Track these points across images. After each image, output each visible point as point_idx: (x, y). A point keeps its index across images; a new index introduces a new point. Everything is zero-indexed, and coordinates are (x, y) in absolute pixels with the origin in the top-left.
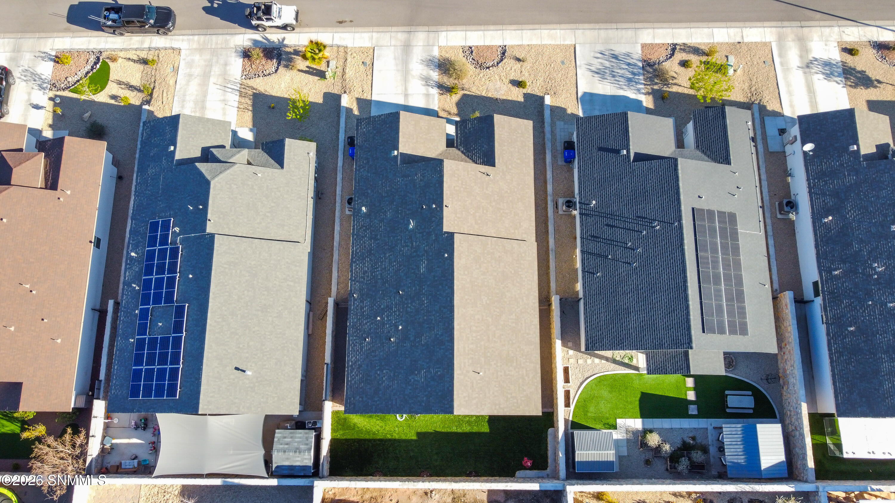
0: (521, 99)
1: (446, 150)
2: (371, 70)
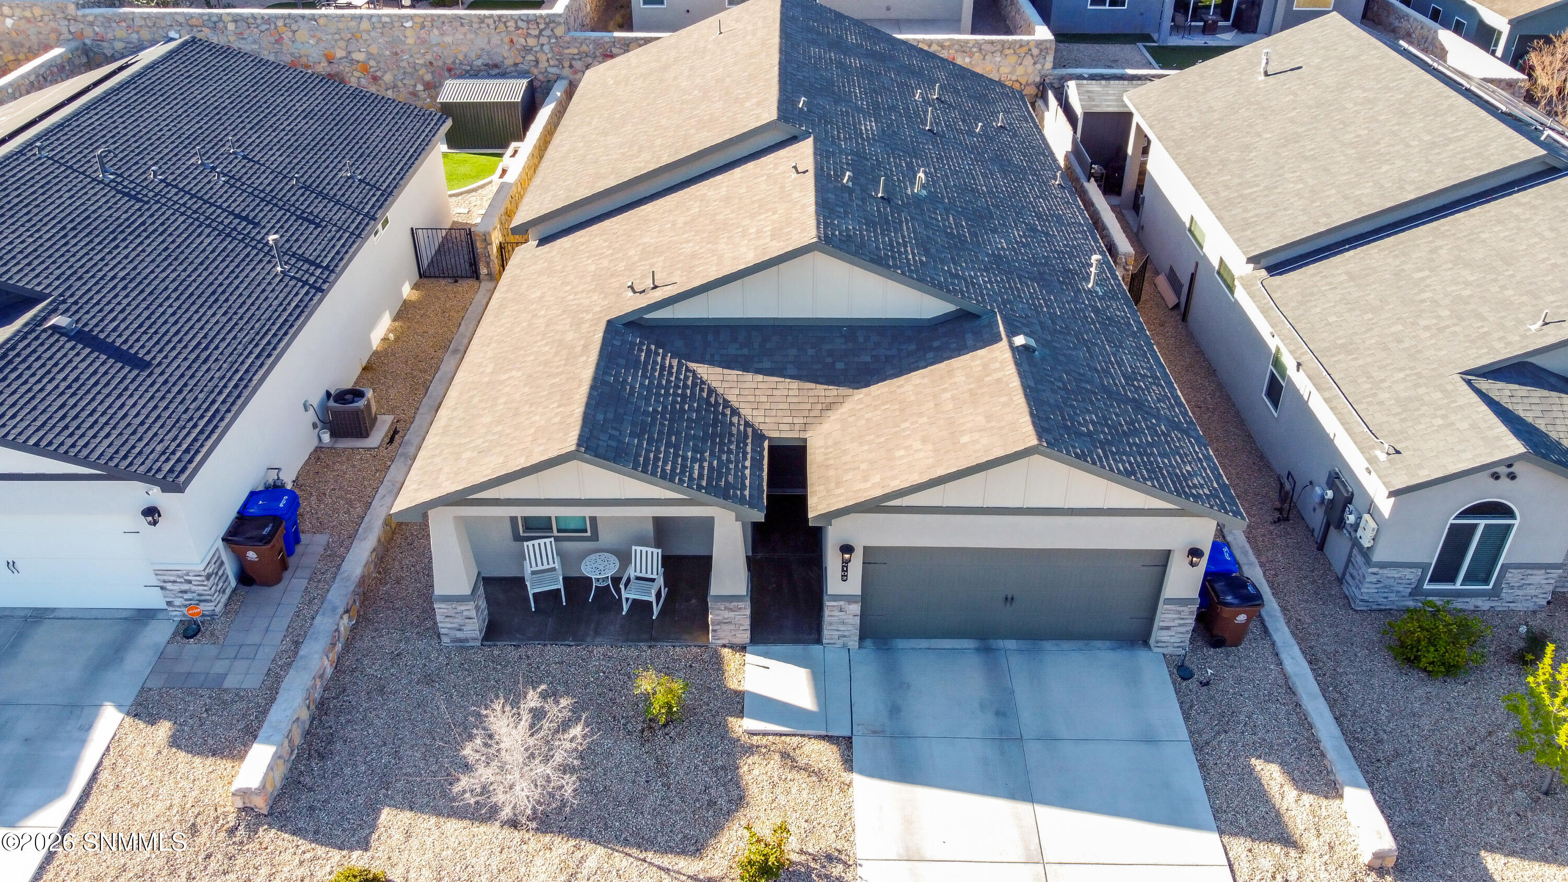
0: (391, 820)
1: (805, 427)
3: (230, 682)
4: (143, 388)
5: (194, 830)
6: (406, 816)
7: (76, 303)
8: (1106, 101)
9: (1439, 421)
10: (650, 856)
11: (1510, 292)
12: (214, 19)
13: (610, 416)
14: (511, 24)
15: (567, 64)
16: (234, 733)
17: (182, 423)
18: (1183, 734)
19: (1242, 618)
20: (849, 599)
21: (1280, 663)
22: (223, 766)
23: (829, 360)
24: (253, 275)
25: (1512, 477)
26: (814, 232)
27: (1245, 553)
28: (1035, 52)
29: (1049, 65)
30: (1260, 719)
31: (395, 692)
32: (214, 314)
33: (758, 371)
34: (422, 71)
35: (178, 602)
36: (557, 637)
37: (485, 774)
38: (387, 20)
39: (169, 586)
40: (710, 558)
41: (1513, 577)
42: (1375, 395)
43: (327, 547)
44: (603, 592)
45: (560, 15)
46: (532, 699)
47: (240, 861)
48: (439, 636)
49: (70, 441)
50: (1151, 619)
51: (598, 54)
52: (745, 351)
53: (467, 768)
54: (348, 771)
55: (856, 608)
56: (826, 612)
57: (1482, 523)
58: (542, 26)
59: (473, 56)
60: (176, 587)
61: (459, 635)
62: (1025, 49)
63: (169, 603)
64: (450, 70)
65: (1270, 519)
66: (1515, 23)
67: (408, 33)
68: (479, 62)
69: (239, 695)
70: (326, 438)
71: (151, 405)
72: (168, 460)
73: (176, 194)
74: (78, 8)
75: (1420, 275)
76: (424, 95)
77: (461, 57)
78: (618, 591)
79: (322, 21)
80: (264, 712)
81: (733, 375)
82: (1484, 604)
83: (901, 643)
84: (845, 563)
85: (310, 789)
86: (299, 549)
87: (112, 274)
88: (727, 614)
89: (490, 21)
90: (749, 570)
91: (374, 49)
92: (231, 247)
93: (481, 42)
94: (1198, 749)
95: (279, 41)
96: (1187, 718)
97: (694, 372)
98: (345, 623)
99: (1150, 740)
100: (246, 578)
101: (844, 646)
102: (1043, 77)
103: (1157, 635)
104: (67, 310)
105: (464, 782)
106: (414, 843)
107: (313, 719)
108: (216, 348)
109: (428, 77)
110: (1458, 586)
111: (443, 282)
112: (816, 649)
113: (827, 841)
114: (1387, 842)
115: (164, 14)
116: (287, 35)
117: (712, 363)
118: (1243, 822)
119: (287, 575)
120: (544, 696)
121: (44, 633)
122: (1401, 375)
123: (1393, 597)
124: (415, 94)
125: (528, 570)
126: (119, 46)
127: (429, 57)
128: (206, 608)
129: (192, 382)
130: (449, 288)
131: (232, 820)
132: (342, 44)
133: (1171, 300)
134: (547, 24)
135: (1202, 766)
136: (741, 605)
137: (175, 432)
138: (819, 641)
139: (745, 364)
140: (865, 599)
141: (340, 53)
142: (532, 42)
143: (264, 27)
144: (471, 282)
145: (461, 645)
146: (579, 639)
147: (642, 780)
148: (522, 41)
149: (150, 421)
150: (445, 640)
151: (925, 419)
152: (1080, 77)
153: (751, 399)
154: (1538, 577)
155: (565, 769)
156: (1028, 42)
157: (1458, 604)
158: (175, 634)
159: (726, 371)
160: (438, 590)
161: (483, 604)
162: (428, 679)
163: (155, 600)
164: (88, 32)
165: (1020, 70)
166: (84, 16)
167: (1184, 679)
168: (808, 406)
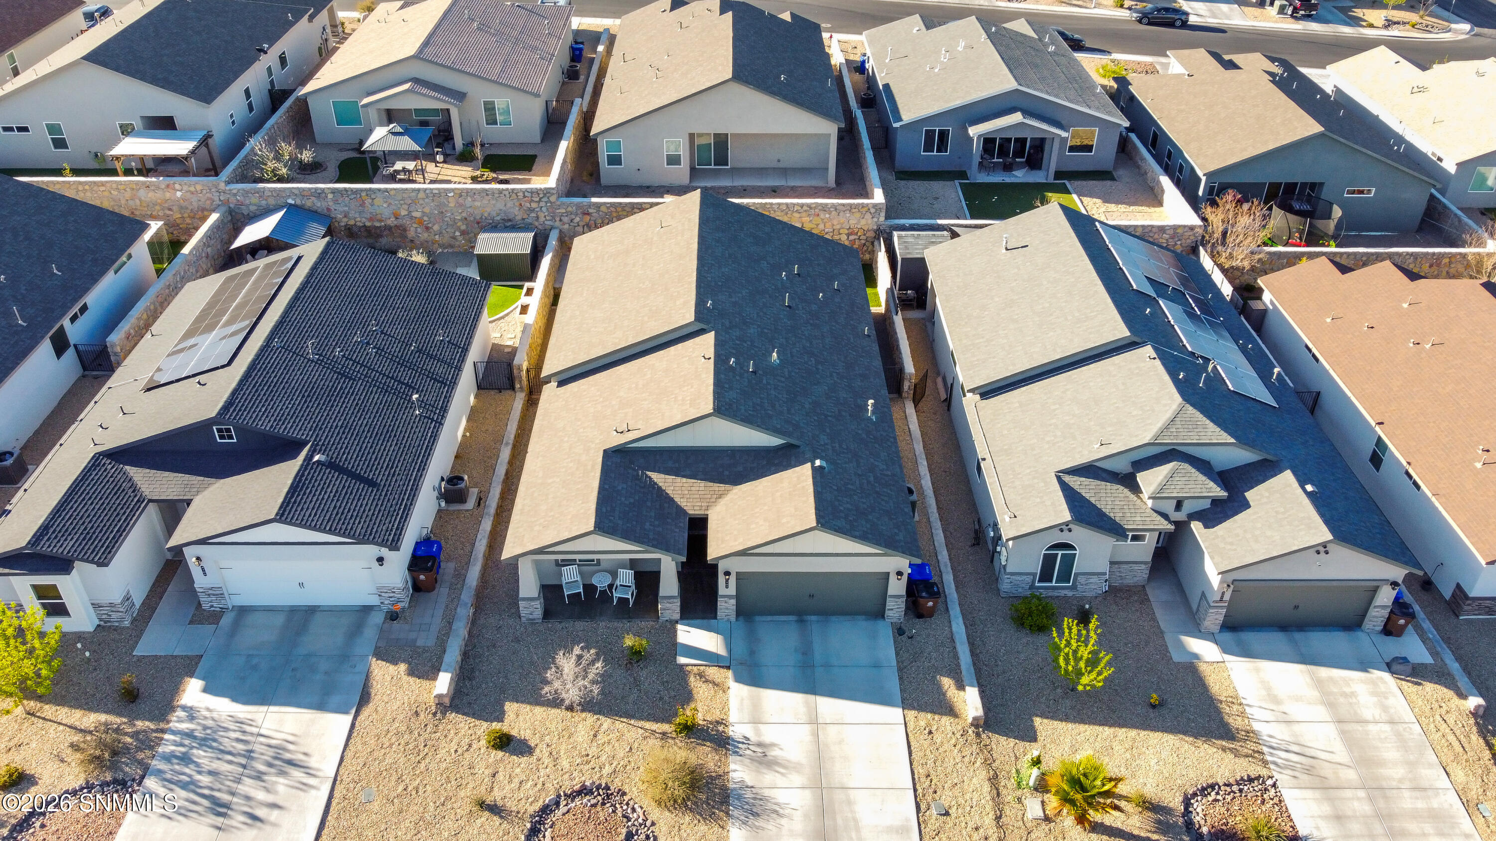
0: (511, 708)
1: (707, 507)
2: (920, 791)
3: (419, 643)
4: (368, 494)
5: (417, 714)
6: (515, 705)
7: (323, 445)
8: (916, 249)
9: (1038, 500)
10: (632, 722)
11: (1092, 423)
12: (319, 191)
13: (609, 509)
14: (521, 194)
15: (558, 219)
16: (427, 668)
17: (391, 513)
18: (894, 663)
19: (930, 604)
20: (730, 597)
21: (950, 627)
22: (426, 683)
23: (721, 470)
24: (404, 417)
25: (1070, 530)
26: (711, 406)
27: (946, 566)
28: (873, 210)
29: (882, 219)
30: (934, 655)
31: (501, 646)
32: (391, 446)
33: (684, 476)
34: (459, 224)
35: (386, 602)
36: (580, 617)
37: (557, 684)
38: (437, 192)
39: (383, 594)
40: (659, 572)
41: (1081, 579)
42: (1013, 482)
43: (455, 570)
44: (603, 592)
45: (553, 189)
46: (577, 650)
47: (441, 727)
48: (520, 617)
49: (344, 527)
50: (884, 604)
51: (579, 212)
52: (677, 465)
53: (547, 682)
54: (484, 686)
55: (733, 602)
56: (719, 604)
57: (1060, 553)
58: (541, 196)
59: (494, 214)
60: (387, 595)
61: (531, 617)
62: (866, 209)
63: (382, 603)
64: (478, 223)
65: (969, 544)
66: (1208, 175)
67: (450, 200)
68: (498, 218)
69: (425, 650)
70: (443, 504)
71: (375, 503)
72: (390, 534)
73: (353, 365)
74: (226, 185)
75: (1053, 407)
76: (460, 238)
77: (486, 215)
78: (612, 593)
79: (392, 193)
80: (440, 660)
81: (670, 478)
82: (1070, 593)
83: (758, 618)
84: (727, 581)
85: (467, 695)
86: (441, 571)
87: (335, 424)
88: (668, 605)
89: (507, 193)
90: (679, 581)
91: (427, 210)
92: (389, 399)
93: (500, 205)
94: (900, 670)
95: (363, 204)
96: (897, 654)
97: (650, 477)
98: (472, 611)
99: (877, 666)
100: (417, 587)
101: (728, 620)
102: (879, 226)
103: (888, 613)
104: (320, 450)
105: (547, 689)
106: (521, 718)
107: (462, 660)
108: (397, 467)
109: (463, 227)
110: (1054, 584)
111: (492, 392)
112: (713, 621)
113: (716, 715)
114: (980, 712)
115: (285, 189)
116: (368, 201)
117: (659, 472)
118: (915, 704)
119: (437, 586)
120: (582, 649)
121: (318, 618)
122: (1028, 471)
123: (1020, 590)
124: (454, 238)
125: (564, 582)
126: (253, 208)
127: (464, 215)
128: (401, 605)
129: (390, 489)
130: (496, 397)
131: (434, 709)
132: (406, 207)
133: (943, 396)
134: (545, 195)
135: (901, 678)
136: (675, 600)
137: (389, 518)
138: (715, 617)
139: (676, 472)
140: (738, 597)
141: (403, 213)
142: (534, 205)
143: (352, 196)
144: (510, 392)
145: (532, 622)
146: (592, 618)
147: (627, 688)
148: (528, 204)
149: (376, 513)
150: (523, 619)
151: (766, 508)
152: (903, 228)
153: (680, 492)
154: (1094, 579)
155: (593, 682)
156: (867, 205)
157: (1056, 593)
158: (386, 618)
159: (667, 476)
160: (520, 596)
161: (542, 600)
162: (517, 640)
163: (374, 601)
164: (233, 200)
165: (863, 222)
166: (230, 190)
167: (900, 635)
168: (709, 496)
